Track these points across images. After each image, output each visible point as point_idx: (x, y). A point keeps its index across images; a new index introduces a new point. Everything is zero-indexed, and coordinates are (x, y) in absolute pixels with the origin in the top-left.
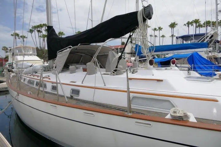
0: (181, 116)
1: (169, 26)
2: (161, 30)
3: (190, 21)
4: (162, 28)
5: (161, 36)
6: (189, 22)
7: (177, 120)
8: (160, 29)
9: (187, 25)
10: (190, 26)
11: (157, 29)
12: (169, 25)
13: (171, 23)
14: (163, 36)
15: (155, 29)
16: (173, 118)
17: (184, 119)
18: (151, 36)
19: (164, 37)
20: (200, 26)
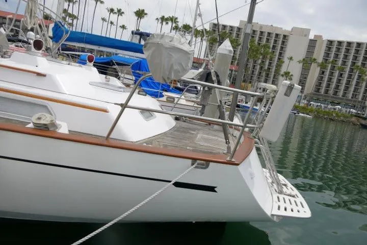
0: (45, 125)
1: (135, 13)
2: (121, 15)
3: (166, 17)
4: (123, 13)
5: (120, 26)
6: (164, 17)
7: (40, 129)
8: (120, 12)
9: (160, 21)
10: (164, 23)
11: (116, 10)
12: (135, 11)
13: (138, 10)
14: (123, 27)
15: (112, 10)
16: (36, 127)
17: (51, 129)
18: (103, 19)
19: (125, 29)
20: (176, 28)
